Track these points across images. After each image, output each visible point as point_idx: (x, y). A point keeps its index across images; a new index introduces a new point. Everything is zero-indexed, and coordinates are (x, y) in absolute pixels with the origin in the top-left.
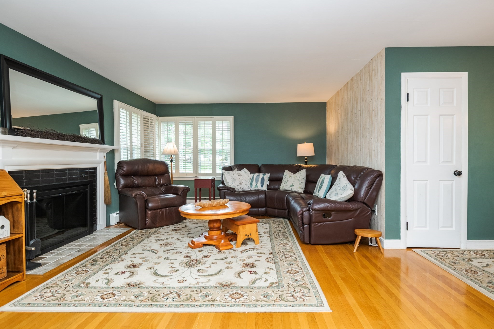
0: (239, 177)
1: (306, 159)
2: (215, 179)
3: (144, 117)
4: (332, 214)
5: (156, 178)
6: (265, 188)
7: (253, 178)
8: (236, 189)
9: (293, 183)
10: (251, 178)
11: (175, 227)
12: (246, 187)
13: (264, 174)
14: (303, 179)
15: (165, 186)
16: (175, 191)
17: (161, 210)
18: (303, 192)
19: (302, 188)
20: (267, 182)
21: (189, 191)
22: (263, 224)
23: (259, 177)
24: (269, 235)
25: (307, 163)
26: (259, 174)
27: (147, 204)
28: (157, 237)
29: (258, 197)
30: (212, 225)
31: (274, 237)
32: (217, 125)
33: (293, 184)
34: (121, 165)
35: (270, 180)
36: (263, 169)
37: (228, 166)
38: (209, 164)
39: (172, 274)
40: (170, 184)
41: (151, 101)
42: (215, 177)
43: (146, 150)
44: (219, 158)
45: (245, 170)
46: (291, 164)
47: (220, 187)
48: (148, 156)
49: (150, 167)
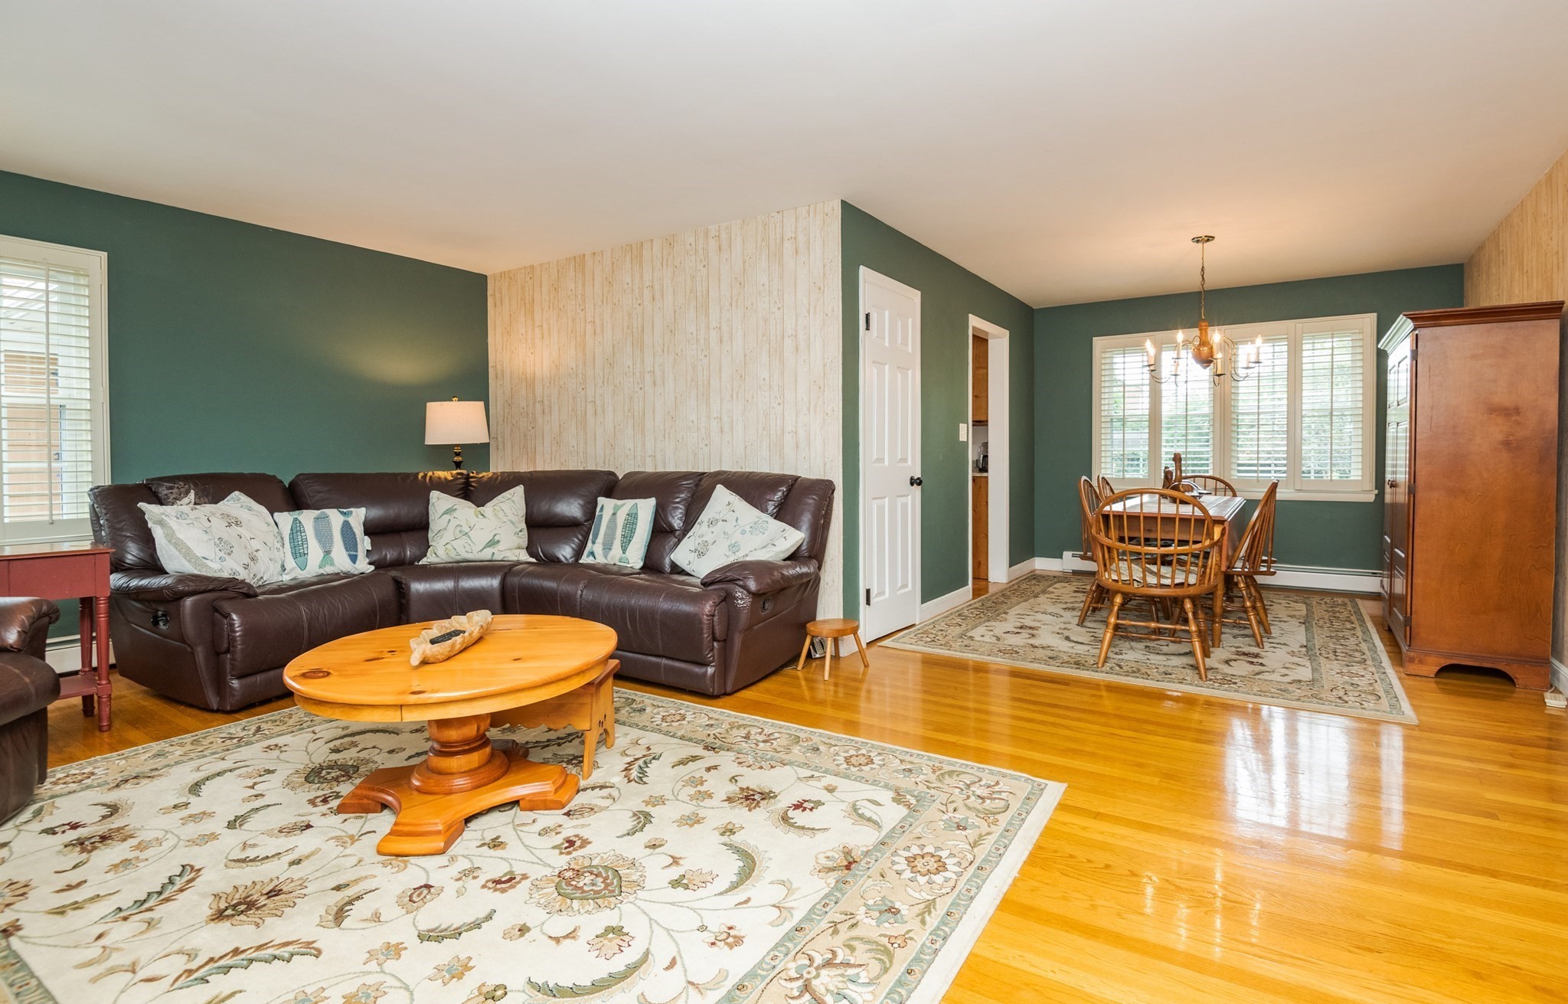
6: (364, 566)
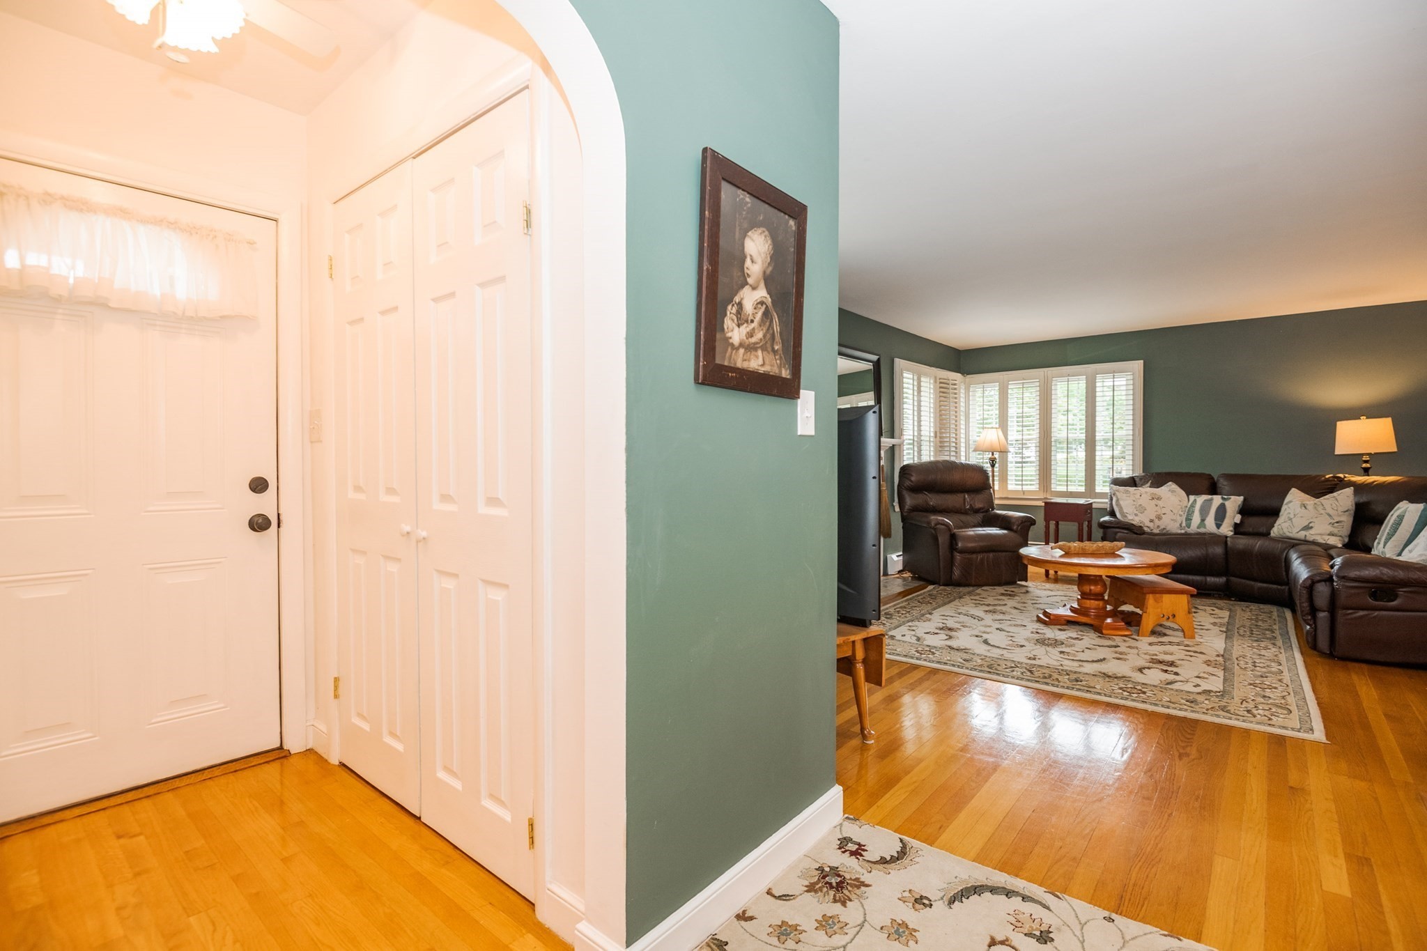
0: (1155, 502)
1: (1366, 462)
2: (1091, 504)
3: (941, 380)
4: (1401, 593)
5: (966, 496)
7: (1193, 506)
8: (1146, 529)
9: (1311, 523)
10: (1189, 506)
11: (1006, 591)
12: (1172, 523)
13: (1226, 497)
14: (1345, 512)
15: (982, 512)
16: (1004, 522)
17: (980, 556)
18: (1340, 546)
19: (1340, 536)
20: (1232, 517)
21: (1035, 524)
22: (1214, 609)
23: (1211, 504)
24: (1224, 629)
25: (1370, 471)
26: (1210, 497)
27: (954, 542)
28: (976, 600)
29: (1204, 549)
30: (1087, 588)
31: (1236, 634)
32: (1098, 384)
33: (1311, 525)
34: (906, 472)
35: (1244, 511)
36: (1223, 484)
37: (1126, 477)
38: (1079, 471)
39: (1013, 648)
40: (993, 509)
41: (951, 347)
42: (1091, 501)
43: (941, 444)
44: (1102, 454)
45: (1171, 486)
46: (1313, 473)
47: (1105, 522)
48: (946, 454)
49: (956, 477)
